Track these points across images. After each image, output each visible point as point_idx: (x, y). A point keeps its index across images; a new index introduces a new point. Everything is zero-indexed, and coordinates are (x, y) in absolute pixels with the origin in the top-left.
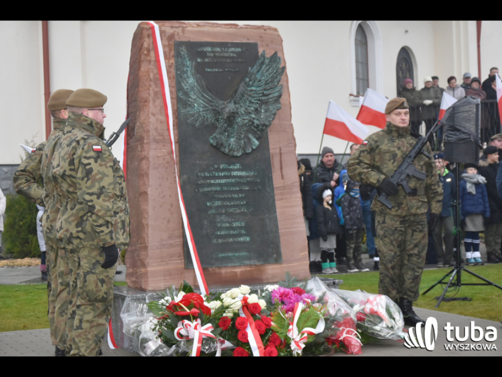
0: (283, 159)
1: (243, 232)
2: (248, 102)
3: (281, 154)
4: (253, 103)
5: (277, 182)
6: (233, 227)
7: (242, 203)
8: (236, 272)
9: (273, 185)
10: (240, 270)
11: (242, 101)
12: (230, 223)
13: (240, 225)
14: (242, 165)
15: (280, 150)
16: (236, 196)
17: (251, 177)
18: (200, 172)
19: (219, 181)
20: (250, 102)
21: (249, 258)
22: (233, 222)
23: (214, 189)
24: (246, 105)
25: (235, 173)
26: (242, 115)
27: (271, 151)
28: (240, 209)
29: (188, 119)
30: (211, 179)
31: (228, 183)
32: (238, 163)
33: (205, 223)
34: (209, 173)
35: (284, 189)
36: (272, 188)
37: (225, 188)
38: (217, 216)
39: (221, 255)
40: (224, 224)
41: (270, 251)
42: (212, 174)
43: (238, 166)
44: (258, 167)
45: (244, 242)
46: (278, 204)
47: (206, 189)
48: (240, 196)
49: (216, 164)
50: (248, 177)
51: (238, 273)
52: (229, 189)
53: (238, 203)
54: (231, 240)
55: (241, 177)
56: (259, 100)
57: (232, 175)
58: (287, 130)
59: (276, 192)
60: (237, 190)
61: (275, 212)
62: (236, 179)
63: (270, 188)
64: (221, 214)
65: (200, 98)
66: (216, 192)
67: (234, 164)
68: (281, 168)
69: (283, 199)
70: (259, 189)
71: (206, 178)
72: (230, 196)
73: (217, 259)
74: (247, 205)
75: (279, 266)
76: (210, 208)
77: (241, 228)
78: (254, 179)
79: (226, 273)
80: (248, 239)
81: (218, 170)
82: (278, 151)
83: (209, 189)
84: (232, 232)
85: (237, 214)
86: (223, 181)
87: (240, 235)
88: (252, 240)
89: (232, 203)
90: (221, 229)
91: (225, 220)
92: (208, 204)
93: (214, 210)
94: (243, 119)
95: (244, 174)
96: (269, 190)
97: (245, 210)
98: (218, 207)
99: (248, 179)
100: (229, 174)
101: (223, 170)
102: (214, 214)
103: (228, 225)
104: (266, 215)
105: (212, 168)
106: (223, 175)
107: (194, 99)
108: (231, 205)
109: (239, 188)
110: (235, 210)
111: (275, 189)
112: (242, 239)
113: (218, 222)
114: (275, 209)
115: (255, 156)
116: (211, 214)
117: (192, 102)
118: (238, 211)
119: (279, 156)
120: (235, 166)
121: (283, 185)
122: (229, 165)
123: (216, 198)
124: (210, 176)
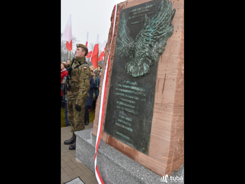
0: (166, 84)
1: (130, 125)
2: (145, 40)
3: (165, 79)
4: (148, 41)
5: (157, 99)
6: (126, 120)
7: (132, 107)
8: (123, 146)
9: (154, 101)
10: (126, 146)
11: (140, 40)
12: (125, 117)
13: (129, 120)
14: (138, 83)
15: (165, 76)
16: (130, 102)
17: (141, 92)
18: (118, 84)
19: (124, 90)
20: (146, 40)
21: (130, 142)
22: (127, 117)
23: (122, 94)
24: (143, 43)
25: (133, 88)
26: (139, 49)
27: (158, 77)
28: (131, 111)
29: (118, 53)
30: (121, 89)
31: (128, 93)
32: (136, 82)
33: (115, 112)
34: (121, 85)
35: (161, 106)
36: (152, 102)
37: (126, 96)
38: (120, 110)
39: (117, 133)
40: (122, 116)
41: (142, 144)
42: (122, 85)
43: (135, 83)
44: (146, 86)
45: (129, 131)
46: (155, 115)
47: (118, 94)
48: (133, 102)
49: (125, 80)
50: (139, 91)
51: (124, 147)
52: (128, 97)
53: (131, 106)
54: (123, 127)
55: (135, 91)
56: (154, 39)
57: (132, 88)
58: (174, 61)
59: (155, 106)
60: (132, 98)
61: (151, 120)
62: (133, 91)
63: (151, 102)
64: (122, 110)
65: (126, 41)
66: (122, 97)
67: (134, 81)
68: (163, 90)
69: (159, 113)
70: (144, 101)
71: (119, 87)
72: (128, 101)
73: (116, 134)
74: (135, 109)
75: (146, 157)
76: (118, 104)
77: (129, 122)
78: (142, 93)
79: (119, 143)
80: (131, 130)
81: (125, 84)
82: (163, 77)
83: (119, 94)
84: (124, 122)
85: (129, 113)
86: (126, 91)
87: (128, 126)
88: (134, 132)
89: (128, 106)
90: (120, 118)
91: (123, 114)
92: (117, 102)
93: (119, 106)
94: (139, 52)
95: (138, 89)
96: (150, 104)
97: (134, 112)
98: (121, 106)
99: (139, 93)
100: (130, 87)
101: (128, 84)
102: (119, 109)
103: (123, 117)
104: (145, 120)
105: (123, 82)
106: (127, 87)
107: (123, 42)
108: (127, 107)
109: (133, 97)
110: (128, 110)
111: (155, 104)
112: (128, 129)
113: (120, 114)
114: (152, 118)
115: (146, 78)
116: (117, 108)
117: (122, 44)
118: (130, 111)
119: (163, 81)
120: (134, 83)
121: (162, 102)
122: (131, 82)
123: (121, 100)
124: (121, 87)
